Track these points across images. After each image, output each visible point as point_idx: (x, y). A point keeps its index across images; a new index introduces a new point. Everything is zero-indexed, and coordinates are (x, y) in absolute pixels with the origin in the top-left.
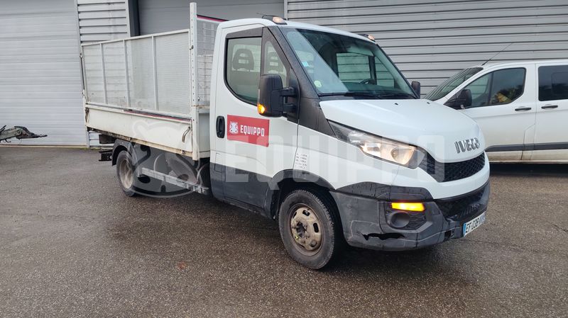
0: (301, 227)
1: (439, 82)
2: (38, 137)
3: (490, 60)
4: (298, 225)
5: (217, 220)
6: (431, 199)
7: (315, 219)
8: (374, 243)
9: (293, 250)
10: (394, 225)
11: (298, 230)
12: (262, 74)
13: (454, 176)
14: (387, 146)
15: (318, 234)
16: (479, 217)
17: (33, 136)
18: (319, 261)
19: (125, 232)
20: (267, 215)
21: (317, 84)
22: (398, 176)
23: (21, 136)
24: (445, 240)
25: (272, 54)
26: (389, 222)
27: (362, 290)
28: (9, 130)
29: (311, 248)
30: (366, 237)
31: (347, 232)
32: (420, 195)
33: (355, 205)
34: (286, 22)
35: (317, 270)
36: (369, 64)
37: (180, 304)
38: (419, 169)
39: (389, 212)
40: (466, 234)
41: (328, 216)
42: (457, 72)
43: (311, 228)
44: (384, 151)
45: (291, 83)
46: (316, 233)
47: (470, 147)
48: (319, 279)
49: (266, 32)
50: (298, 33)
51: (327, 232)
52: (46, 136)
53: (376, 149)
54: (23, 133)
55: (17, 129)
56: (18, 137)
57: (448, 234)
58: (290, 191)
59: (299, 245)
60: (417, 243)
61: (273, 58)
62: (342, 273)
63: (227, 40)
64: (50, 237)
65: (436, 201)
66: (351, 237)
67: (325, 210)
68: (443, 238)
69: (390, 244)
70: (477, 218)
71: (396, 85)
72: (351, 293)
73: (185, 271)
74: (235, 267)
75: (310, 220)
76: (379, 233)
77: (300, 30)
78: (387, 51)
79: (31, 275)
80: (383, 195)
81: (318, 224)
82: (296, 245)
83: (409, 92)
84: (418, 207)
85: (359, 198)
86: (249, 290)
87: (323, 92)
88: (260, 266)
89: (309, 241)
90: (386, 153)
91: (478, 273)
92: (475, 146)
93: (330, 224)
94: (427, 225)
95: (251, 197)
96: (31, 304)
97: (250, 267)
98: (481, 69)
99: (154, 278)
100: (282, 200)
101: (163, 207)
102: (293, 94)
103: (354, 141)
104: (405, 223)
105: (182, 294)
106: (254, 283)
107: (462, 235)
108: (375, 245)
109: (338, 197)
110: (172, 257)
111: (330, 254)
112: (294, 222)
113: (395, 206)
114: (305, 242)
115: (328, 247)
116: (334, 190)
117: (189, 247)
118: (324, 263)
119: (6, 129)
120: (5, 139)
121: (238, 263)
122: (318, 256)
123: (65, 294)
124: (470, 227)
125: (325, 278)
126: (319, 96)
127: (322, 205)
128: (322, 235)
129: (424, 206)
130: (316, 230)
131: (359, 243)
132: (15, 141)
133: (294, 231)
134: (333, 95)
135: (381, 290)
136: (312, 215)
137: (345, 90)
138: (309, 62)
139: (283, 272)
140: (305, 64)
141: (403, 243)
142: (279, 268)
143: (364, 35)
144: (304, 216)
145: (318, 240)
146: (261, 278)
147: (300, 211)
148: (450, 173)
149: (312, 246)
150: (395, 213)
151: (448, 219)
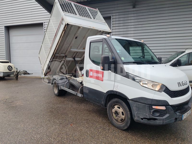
0: (116, 113)
1: (168, 56)
2: (30, 74)
3: (188, 48)
4: (115, 112)
5: (85, 106)
6: (169, 105)
7: (123, 110)
8: (145, 121)
9: (113, 121)
10: (153, 115)
11: (115, 114)
12: (102, 55)
13: (178, 95)
14: (150, 83)
15: (124, 116)
16: (188, 112)
17: (29, 74)
18: (124, 127)
19: (53, 110)
20: (103, 107)
21: (123, 59)
22: (155, 95)
23: (25, 74)
24: (175, 121)
25: (106, 47)
26: (151, 113)
27: (140, 140)
28: (21, 72)
29: (120, 121)
30: (142, 119)
31: (134, 116)
32: (164, 103)
33: (137, 106)
34: (111, 36)
35: (122, 130)
36: (142, 50)
37: (69, 142)
38: (163, 93)
39: (151, 109)
40: (183, 119)
41: (128, 110)
42: (175, 53)
43: (121, 113)
44: (149, 85)
45: (113, 58)
46: (123, 116)
47: (184, 84)
48: (123, 134)
49: (104, 40)
50: (116, 40)
51: (127, 116)
52: (32, 74)
53: (146, 84)
54: (26, 73)
55: (24, 71)
56: (24, 74)
57: (176, 119)
58: (112, 98)
59: (115, 119)
60: (163, 123)
61: (106, 49)
62: (132, 132)
63: (90, 43)
64: (28, 111)
65: (171, 105)
66: (136, 119)
67: (127, 107)
68: (174, 121)
69: (152, 122)
70: (187, 112)
71: (152, 58)
72: (136, 141)
73: (73, 127)
74: (91, 127)
75: (121, 110)
76: (147, 118)
77: (116, 39)
78: (148, 45)
79: (20, 126)
80: (149, 103)
81: (124, 112)
82: (114, 119)
83: (157, 61)
84: (163, 108)
85: (139, 103)
86: (96, 137)
87: (125, 62)
88: (100, 127)
89: (120, 119)
90: (150, 86)
91: (188, 135)
92: (185, 84)
93: (129, 113)
94: (167, 115)
95: (97, 99)
96: (18, 138)
97: (96, 127)
98: (185, 52)
99: (61, 129)
100: (109, 102)
101: (67, 100)
102: (113, 62)
103: (137, 81)
104: (158, 114)
105: (71, 137)
106: (98, 134)
107: (182, 119)
108: (146, 122)
109: (131, 102)
110: (68, 121)
111: (128, 125)
112: (113, 110)
113: (154, 107)
114: (118, 119)
115: (128, 122)
116: (129, 99)
117: (75, 117)
118: (126, 128)
119: (20, 71)
120: (20, 75)
121: (92, 125)
122: (124, 125)
123: (30, 134)
124: (185, 116)
125: (125, 134)
126: (123, 63)
127: (126, 105)
128: (125, 117)
129: (166, 107)
130: (123, 115)
131: (139, 121)
132: (23, 75)
133: (114, 114)
134: (129, 63)
135: (148, 141)
136: (121, 108)
137: (133, 61)
138: (119, 50)
139: (109, 130)
140: (118, 51)
141: (158, 122)
142: (107, 128)
143: (140, 40)
144: (118, 109)
145: (123, 118)
146: (101, 132)
147: (116, 107)
148: (176, 94)
149: (121, 120)
150: (154, 110)
151: (176, 113)
